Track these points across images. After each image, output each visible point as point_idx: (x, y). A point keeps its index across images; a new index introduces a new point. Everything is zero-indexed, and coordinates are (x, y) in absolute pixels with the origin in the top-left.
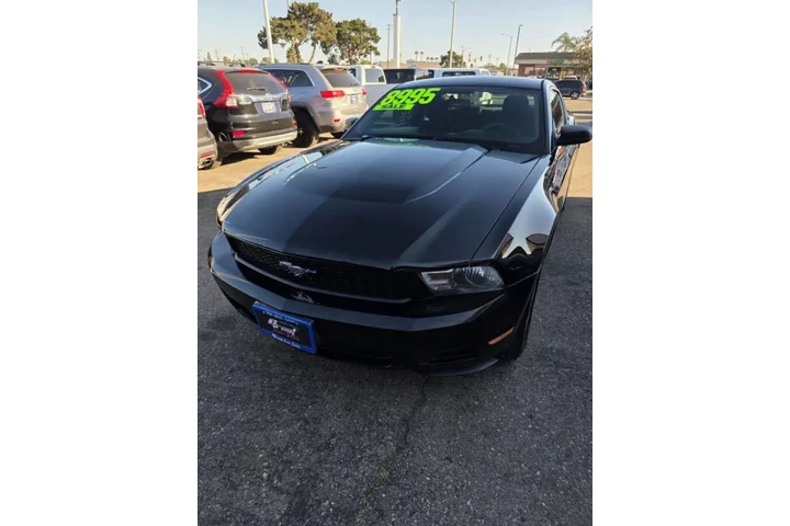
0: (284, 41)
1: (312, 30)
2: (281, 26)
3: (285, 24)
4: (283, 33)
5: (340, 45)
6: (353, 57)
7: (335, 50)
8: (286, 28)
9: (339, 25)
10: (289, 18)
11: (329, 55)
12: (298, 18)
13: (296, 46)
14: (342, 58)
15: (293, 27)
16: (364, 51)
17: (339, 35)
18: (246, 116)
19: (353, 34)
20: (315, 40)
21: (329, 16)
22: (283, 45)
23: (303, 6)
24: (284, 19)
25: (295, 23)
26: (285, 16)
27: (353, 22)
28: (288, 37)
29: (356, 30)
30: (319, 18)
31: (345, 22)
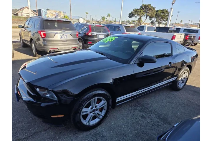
0: (136, 16)
1: (147, 12)
2: (137, 11)
3: (138, 10)
4: (137, 13)
5: (156, 17)
6: (160, 22)
7: (154, 19)
8: (138, 12)
9: (157, 11)
10: (140, 9)
11: (151, 21)
12: (143, 9)
13: (140, 18)
14: (156, 22)
15: (140, 12)
16: (165, 19)
17: (156, 14)
18: (95, 38)
19: (162, 14)
20: (147, 16)
21: (154, 8)
22: (136, 17)
23: (146, 5)
24: (138, 9)
25: (142, 10)
26: (139, 8)
27: (163, 10)
28: (138, 15)
29: (163, 13)
30: (150, 9)
31: (160, 10)
